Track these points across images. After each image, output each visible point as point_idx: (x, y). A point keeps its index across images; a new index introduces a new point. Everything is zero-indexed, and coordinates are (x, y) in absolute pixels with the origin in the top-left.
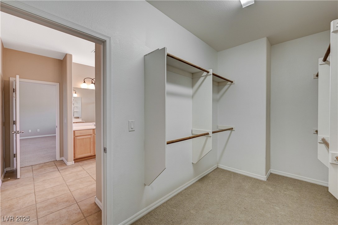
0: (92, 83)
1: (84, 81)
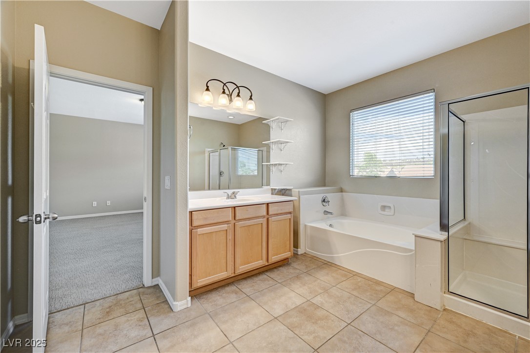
0: (224, 92)
1: (208, 87)
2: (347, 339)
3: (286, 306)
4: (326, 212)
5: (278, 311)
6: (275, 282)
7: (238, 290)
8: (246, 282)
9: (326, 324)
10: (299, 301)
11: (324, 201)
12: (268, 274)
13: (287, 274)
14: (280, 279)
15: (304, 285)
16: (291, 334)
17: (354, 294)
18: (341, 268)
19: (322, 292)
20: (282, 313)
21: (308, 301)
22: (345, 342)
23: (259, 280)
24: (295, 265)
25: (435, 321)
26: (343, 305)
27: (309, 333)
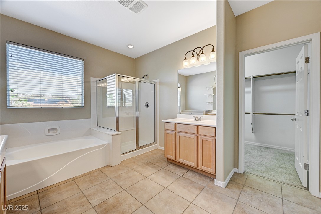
9: (123, 199)
19: (85, 199)
21: (93, 208)
22: (137, 193)
25: (127, 166)
26: (107, 190)
27: (130, 207)
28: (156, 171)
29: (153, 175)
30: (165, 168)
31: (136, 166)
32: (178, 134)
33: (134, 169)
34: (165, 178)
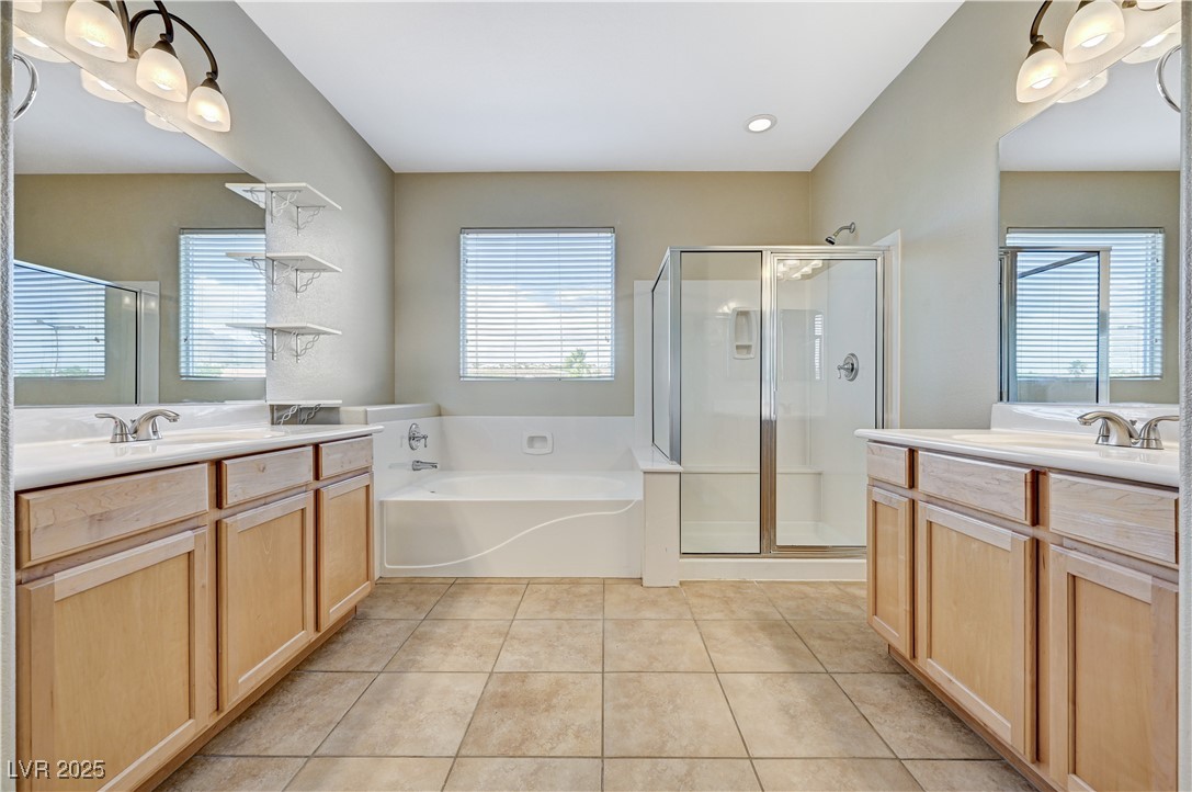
2: (626, 700)
3: (455, 713)
4: (417, 466)
5: (447, 737)
6: (367, 678)
7: (253, 761)
8: (259, 724)
9: (570, 697)
10: (473, 687)
11: (412, 438)
12: (320, 665)
13: (381, 641)
14: (373, 662)
15: (450, 646)
16: (527, 765)
17: (559, 616)
18: (492, 581)
19: (501, 641)
20: (459, 735)
21: (491, 674)
22: (627, 707)
23: (306, 696)
24: (381, 611)
25: (687, 604)
26: (562, 645)
27: (559, 734)
28: (785, 668)
29: (748, 680)
30: (839, 679)
31: (719, 616)
32: (926, 512)
33: (699, 623)
34: (793, 717)
